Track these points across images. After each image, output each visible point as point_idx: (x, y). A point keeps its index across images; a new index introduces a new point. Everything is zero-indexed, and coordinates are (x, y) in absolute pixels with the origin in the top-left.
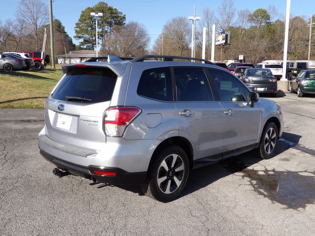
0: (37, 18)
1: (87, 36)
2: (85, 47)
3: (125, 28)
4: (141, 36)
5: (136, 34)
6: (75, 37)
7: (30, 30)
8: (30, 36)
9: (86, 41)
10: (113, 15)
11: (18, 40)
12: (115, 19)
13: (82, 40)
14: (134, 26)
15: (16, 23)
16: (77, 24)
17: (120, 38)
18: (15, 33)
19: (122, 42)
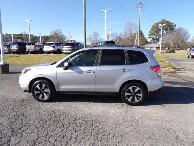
0: (132, 30)
1: (154, 37)
2: (153, 42)
3: (175, 31)
4: (185, 35)
5: (182, 33)
6: (148, 38)
7: (129, 36)
8: (128, 39)
9: (153, 39)
10: (169, 25)
11: (123, 40)
12: (170, 27)
13: (151, 39)
14: (181, 29)
15: (123, 33)
16: (150, 32)
17: (172, 36)
18: (123, 38)
19: (173, 38)
